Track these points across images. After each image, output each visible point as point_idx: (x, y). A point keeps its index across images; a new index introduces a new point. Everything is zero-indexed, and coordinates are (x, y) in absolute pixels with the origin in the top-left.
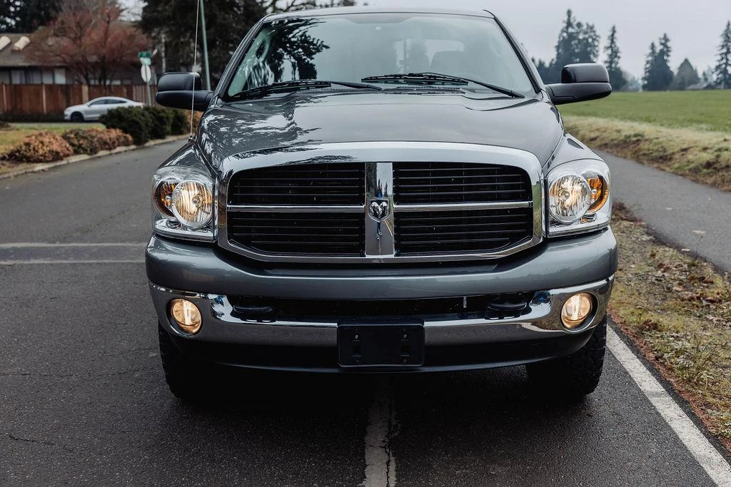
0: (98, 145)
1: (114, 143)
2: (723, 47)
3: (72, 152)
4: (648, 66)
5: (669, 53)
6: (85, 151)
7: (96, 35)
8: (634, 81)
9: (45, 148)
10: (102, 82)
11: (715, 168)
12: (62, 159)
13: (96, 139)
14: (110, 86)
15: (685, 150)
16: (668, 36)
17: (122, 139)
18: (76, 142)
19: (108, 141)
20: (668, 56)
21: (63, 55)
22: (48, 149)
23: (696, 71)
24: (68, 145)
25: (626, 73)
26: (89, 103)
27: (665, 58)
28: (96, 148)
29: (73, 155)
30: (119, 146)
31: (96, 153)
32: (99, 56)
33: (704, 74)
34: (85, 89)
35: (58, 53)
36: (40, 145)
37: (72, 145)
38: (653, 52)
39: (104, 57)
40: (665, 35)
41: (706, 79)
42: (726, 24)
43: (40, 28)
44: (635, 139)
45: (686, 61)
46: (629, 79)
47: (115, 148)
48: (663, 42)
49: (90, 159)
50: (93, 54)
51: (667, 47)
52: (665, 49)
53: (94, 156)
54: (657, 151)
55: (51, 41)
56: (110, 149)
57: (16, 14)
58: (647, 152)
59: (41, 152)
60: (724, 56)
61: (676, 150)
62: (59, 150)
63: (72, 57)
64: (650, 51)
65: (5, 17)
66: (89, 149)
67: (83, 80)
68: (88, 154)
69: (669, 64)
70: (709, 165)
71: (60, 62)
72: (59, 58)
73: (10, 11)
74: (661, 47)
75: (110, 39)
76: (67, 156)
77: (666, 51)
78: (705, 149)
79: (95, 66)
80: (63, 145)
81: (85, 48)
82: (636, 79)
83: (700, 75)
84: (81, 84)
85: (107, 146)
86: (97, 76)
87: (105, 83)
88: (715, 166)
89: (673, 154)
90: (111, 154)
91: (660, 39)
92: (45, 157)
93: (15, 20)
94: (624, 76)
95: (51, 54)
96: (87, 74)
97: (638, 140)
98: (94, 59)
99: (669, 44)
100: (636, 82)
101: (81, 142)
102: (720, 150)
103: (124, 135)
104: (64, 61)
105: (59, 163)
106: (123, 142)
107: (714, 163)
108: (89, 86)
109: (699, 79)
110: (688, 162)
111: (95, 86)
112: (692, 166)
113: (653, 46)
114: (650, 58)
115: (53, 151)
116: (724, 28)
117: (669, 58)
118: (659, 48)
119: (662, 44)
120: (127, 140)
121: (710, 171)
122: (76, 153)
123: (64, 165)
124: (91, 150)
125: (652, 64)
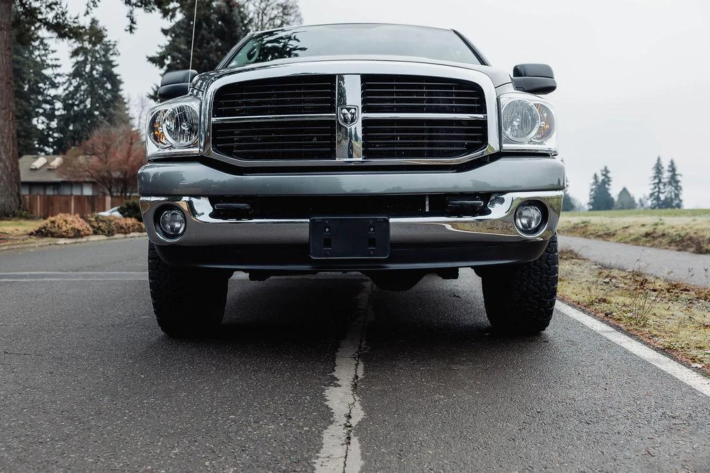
0: (114, 228)
1: (129, 228)
2: (655, 177)
3: (92, 232)
4: (592, 193)
5: (610, 183)
6: (103, 232)
7: (120, 155)
8: (581, 207)
9: (68, 226)
10: (124, 194)
11: (653, 237)
12: (82, 237)
13: (113, 223)
14: (130, 197)
15: (627, 227)
16: (609, 169)
17: (137, 226)
18: (96, 225)
19: (124, 226)
20: (609, 185)
21: (91, 171)
22: (71, 226)
23: (633, 198)
24: (88, 226)
25: (573, 199)
26: (111, 211)
27: (607, 186)
28: (113, 230)
29: (92, 235)
30: (133, 232)
31: (113, 235)
32: (122, 172)
33: (640, 200)
34: (108, 199)
35: (87, 169)
36: (64, 223)
37: (93, 227)
38: (597, 182)
39: (126, 173)
40: (606, 168)
41: (642, 205)
42: (657, 159)
43: (73, 148)
44: (583, 225)
45: (625, 190)
46: (576, 204)
47: (130, 233)
48: (604, 173)
49: (108, 239)
50: (115, 170)
51: (608, 178)
52: (606, 180)
53: (111, 237)
54: (603, 230)
55: (82, 159)
56: (126, 233)
57: (54, 143)
58: (593, 232)
59: (64, 229)
60: (656, 185)
61: (618, 228)
62: (80, 228)
63: (98, 172)
64: (594, 181)
65: (44, 146)
66: (107, 231)
67: (107, 192)
68: (106, 235)
69: (610, 192)
70: (647, 235)
71: (88, 176)
72: (87, 173)
73: (49, 142)
74: (603, 177)
75: (131, 158)
76: (88, 235)
77: (607, 181)
78: (643, 225)
79: (118, 180)
80: (85, 226)
81: (110, 164)
82: (582, 205)
83: (637, 201)
84: (105, 195)
85: (123, 231)
86: (120, 190)
87: (125, 194)
88: (652, 235)
89: (616, 231)
90: (126, 237)
91: (602, 171)
92: (67, 233)
93: (52, 148)
94: (572, 202)
95: (81, 170)
96: (111, 187)
97: (586, 226)
98: (116, 174)
99: (609, 175)
100: (583, 207)
101: (100, 225)
102: (656, 224)
103: (139, 223)
104: (92, 176)
105: (80, 240)
106: (138, 229)
107: (651, 233)
108: (112, 196)
109: (636, 205)
110: (630, 234)
111: (117, 197)
112: (632, 237)
113: (596, 177)
114: (594, 187)
115: (75, 229)
116: (655, 162)
117: (610, 187)
118: (601, 178)
119: (603, 175)
120: (141, 228)
121: (648, 239)
122: (95, 233)
123: (83, 242)
124: (109, 232)
125: (596, 192)
